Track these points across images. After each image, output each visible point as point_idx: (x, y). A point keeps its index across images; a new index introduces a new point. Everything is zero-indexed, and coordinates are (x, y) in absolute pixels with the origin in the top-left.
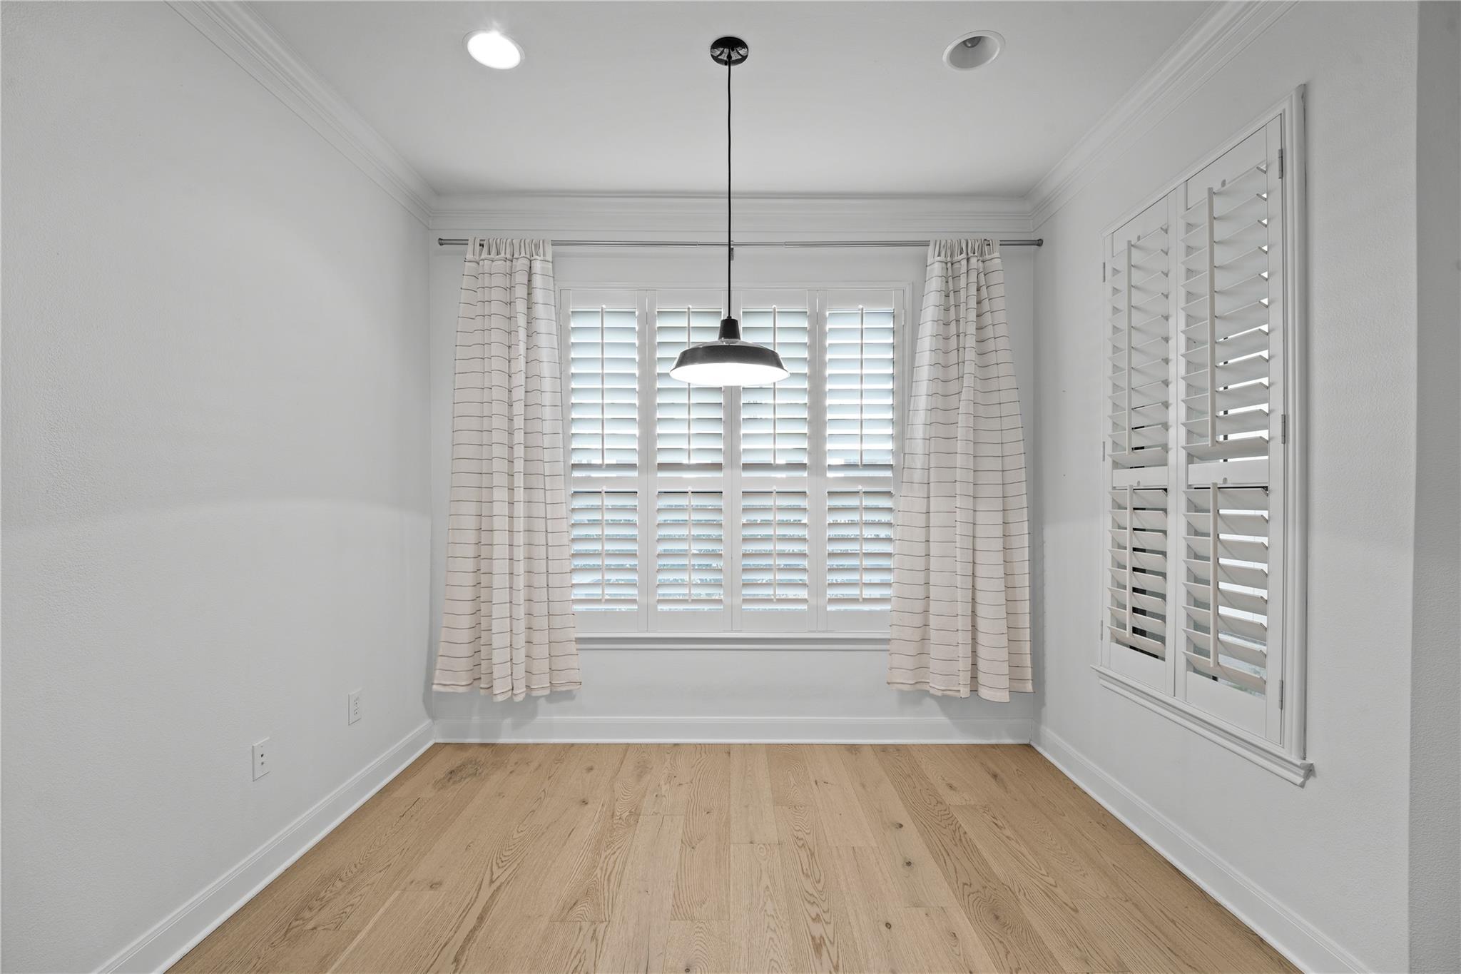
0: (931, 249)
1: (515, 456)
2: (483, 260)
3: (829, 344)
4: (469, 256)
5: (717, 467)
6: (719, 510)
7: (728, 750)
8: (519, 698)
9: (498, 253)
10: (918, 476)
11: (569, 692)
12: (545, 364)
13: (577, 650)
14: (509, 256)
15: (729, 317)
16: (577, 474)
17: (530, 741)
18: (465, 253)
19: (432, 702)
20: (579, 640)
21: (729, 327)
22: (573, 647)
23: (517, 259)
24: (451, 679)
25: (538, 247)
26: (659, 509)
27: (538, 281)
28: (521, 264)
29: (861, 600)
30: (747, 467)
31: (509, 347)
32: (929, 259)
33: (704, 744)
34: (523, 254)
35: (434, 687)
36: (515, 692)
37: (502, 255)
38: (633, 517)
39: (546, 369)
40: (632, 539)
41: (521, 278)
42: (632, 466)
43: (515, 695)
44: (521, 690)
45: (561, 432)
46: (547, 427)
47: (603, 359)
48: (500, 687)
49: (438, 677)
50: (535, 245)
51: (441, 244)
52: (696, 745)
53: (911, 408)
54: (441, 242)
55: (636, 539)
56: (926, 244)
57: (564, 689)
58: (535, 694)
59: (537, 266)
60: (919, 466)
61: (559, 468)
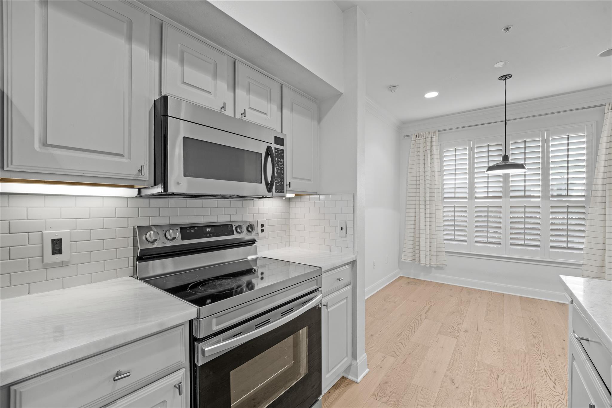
0: (607, 107)
1: (426, 196)
2: (417, 140)
3: (551, 150)
4: (413, 139)
5: (500, 197)
6: (501, 212)
7: (503, 295)
8: (428, 266)
9: (421, 137)
10: (599, 199)
11: (442, 267)
12: (436, 168)
13: (446, 255)
14: (425, 137)
15: (505, 154)
16: (445, 200)
17: (430, 280)
18: (411, 138)
19: (401, 264)
20: (446, 252)
21: (506, 158)
22: (444, 254)
23: (427, 138)
24: (407, 258)
25: (434, 133)
26: (475, 212)
27: (434, 143)
28: (429, 139)
29: (567, 248)
30: (512, 197)
31: (425, 160)
32: (606, 110)
33: (493, 292)
34: (429, 136)
35: (402, 260)
36: (426, 264)
37: (423, 137)
38: (466, 214)
39: (436, 169)
40: (466, 221)
41: (429, 143)
42: (466, 198)
43: (427, 265)
44: (428, 263)
45: (441, 188)
46: (436, 187)
47: (455, 159)
48: (423, 262)
49: (403, 257)
50: (433, 133)
51: (404, 137)
52: (489, 292)
53: (596, 172)
54: (404, 136)
55: (467, 221)
56: (605, 105)
57: (441, 266)
58: (432, 265)
59: (434, 139)
60: (600, 195)
61: (440, 199)
